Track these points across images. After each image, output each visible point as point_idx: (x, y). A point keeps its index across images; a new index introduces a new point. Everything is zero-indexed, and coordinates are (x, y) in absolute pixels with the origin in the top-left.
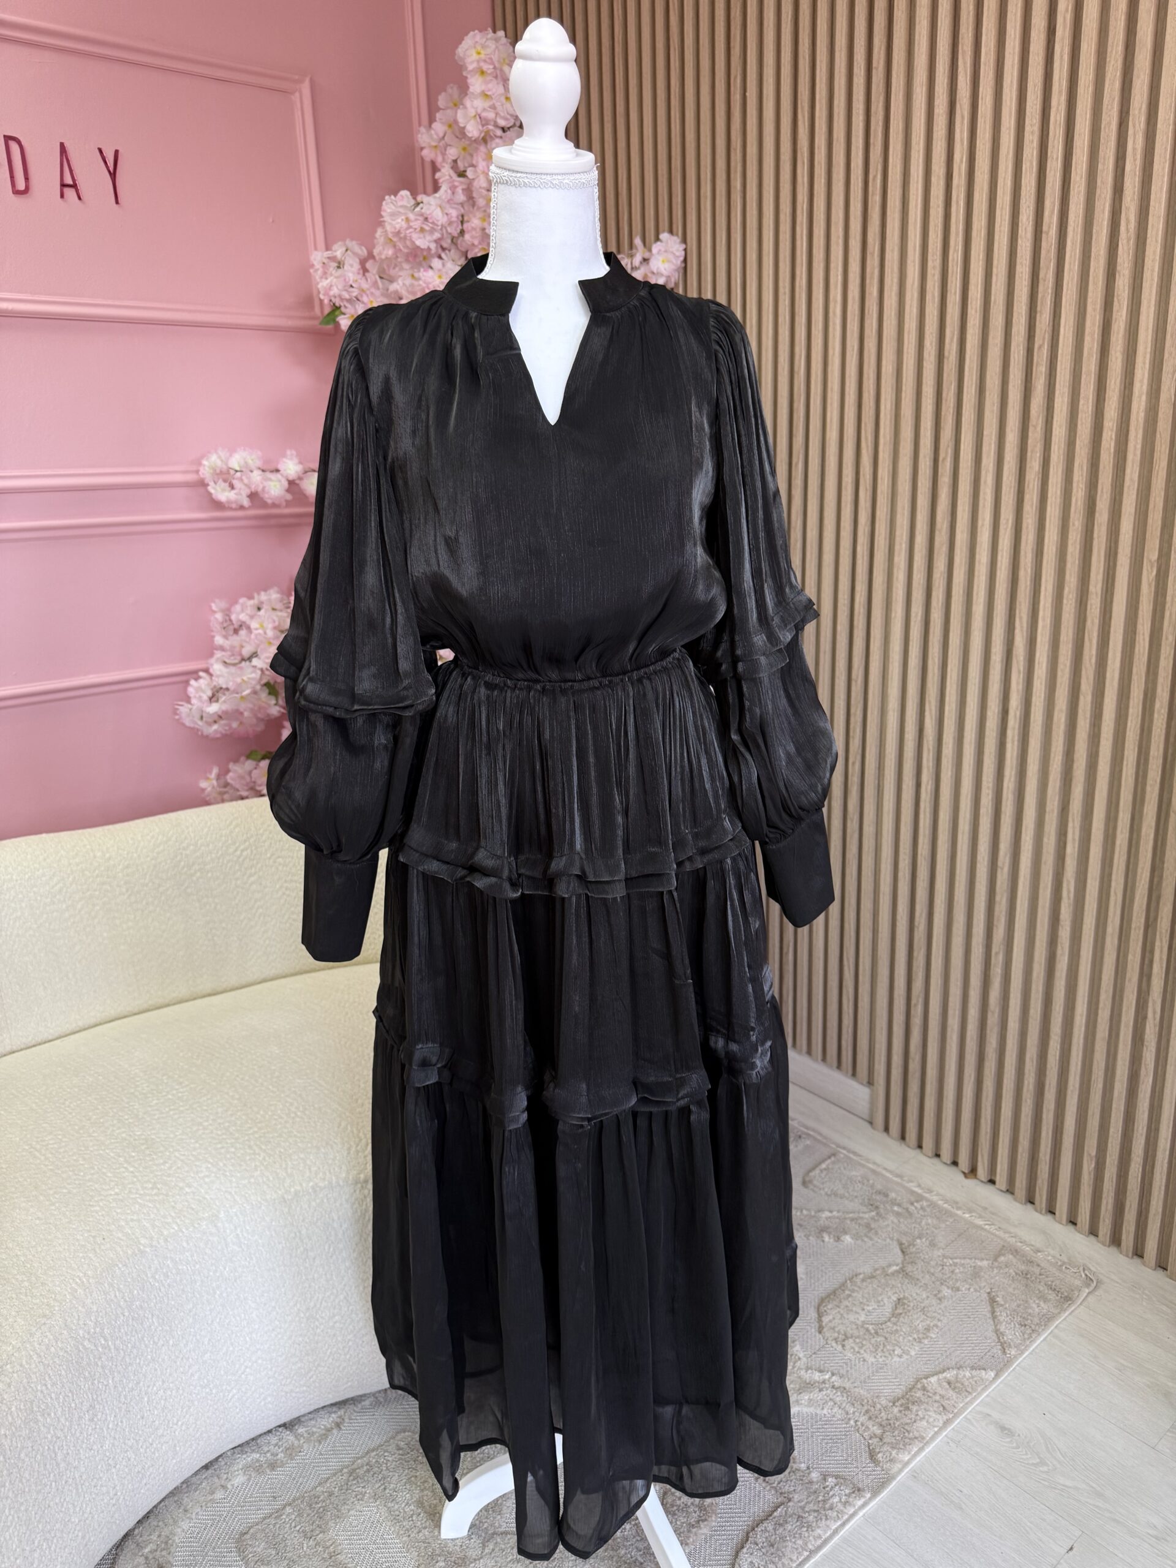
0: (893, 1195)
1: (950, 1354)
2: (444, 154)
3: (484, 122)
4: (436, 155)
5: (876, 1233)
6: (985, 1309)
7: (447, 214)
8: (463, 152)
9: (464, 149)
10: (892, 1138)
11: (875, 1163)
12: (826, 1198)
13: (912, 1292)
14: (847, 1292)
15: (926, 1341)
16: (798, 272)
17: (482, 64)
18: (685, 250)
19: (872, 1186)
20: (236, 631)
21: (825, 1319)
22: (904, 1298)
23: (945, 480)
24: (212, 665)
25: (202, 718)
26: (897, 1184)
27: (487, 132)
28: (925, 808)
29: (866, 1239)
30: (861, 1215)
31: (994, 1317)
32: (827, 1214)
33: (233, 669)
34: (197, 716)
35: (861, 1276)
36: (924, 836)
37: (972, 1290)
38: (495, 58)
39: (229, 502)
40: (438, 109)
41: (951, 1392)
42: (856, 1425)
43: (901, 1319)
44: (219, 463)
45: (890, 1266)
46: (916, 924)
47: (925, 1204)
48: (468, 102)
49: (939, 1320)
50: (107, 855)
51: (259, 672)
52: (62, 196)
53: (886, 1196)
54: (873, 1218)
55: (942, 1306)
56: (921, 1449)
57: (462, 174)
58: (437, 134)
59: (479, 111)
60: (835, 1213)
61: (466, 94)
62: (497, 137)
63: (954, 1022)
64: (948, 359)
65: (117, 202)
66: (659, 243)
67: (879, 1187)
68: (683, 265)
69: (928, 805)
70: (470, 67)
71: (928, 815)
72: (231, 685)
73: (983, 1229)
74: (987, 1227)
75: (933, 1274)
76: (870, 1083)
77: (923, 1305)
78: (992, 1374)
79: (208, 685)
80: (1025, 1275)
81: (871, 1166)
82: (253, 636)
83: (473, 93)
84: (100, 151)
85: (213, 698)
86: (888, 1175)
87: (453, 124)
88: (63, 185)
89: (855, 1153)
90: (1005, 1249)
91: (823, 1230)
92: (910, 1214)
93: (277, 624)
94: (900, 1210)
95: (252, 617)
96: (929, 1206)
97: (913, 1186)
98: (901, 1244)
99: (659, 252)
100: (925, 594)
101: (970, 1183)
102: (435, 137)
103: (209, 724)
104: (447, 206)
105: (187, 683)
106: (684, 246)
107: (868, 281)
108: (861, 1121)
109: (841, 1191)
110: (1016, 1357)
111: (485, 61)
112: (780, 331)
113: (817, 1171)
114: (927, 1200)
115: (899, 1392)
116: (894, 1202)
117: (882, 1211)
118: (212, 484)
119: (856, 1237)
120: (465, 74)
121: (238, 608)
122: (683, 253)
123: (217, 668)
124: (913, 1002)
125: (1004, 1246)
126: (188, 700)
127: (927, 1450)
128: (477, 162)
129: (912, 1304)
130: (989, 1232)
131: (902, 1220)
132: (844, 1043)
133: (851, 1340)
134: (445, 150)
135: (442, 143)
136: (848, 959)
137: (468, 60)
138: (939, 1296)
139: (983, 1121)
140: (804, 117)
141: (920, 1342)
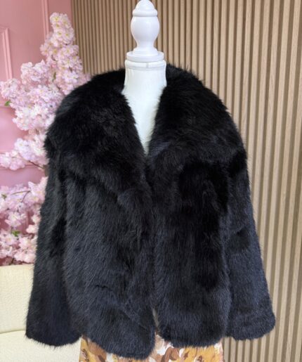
2: (48, 53)
3: (59, 41)
7: (43, 70)
9: (54, 51)
17: (58, 23)
27: (61, 45)
38: (62, 21)
59: (57, 38)
62: (64, 47)
70: (54, 24)
83: (55, 33)
102: (45, 48)
120: (52, 26)
128: (58, 55)
135: (48, 50)
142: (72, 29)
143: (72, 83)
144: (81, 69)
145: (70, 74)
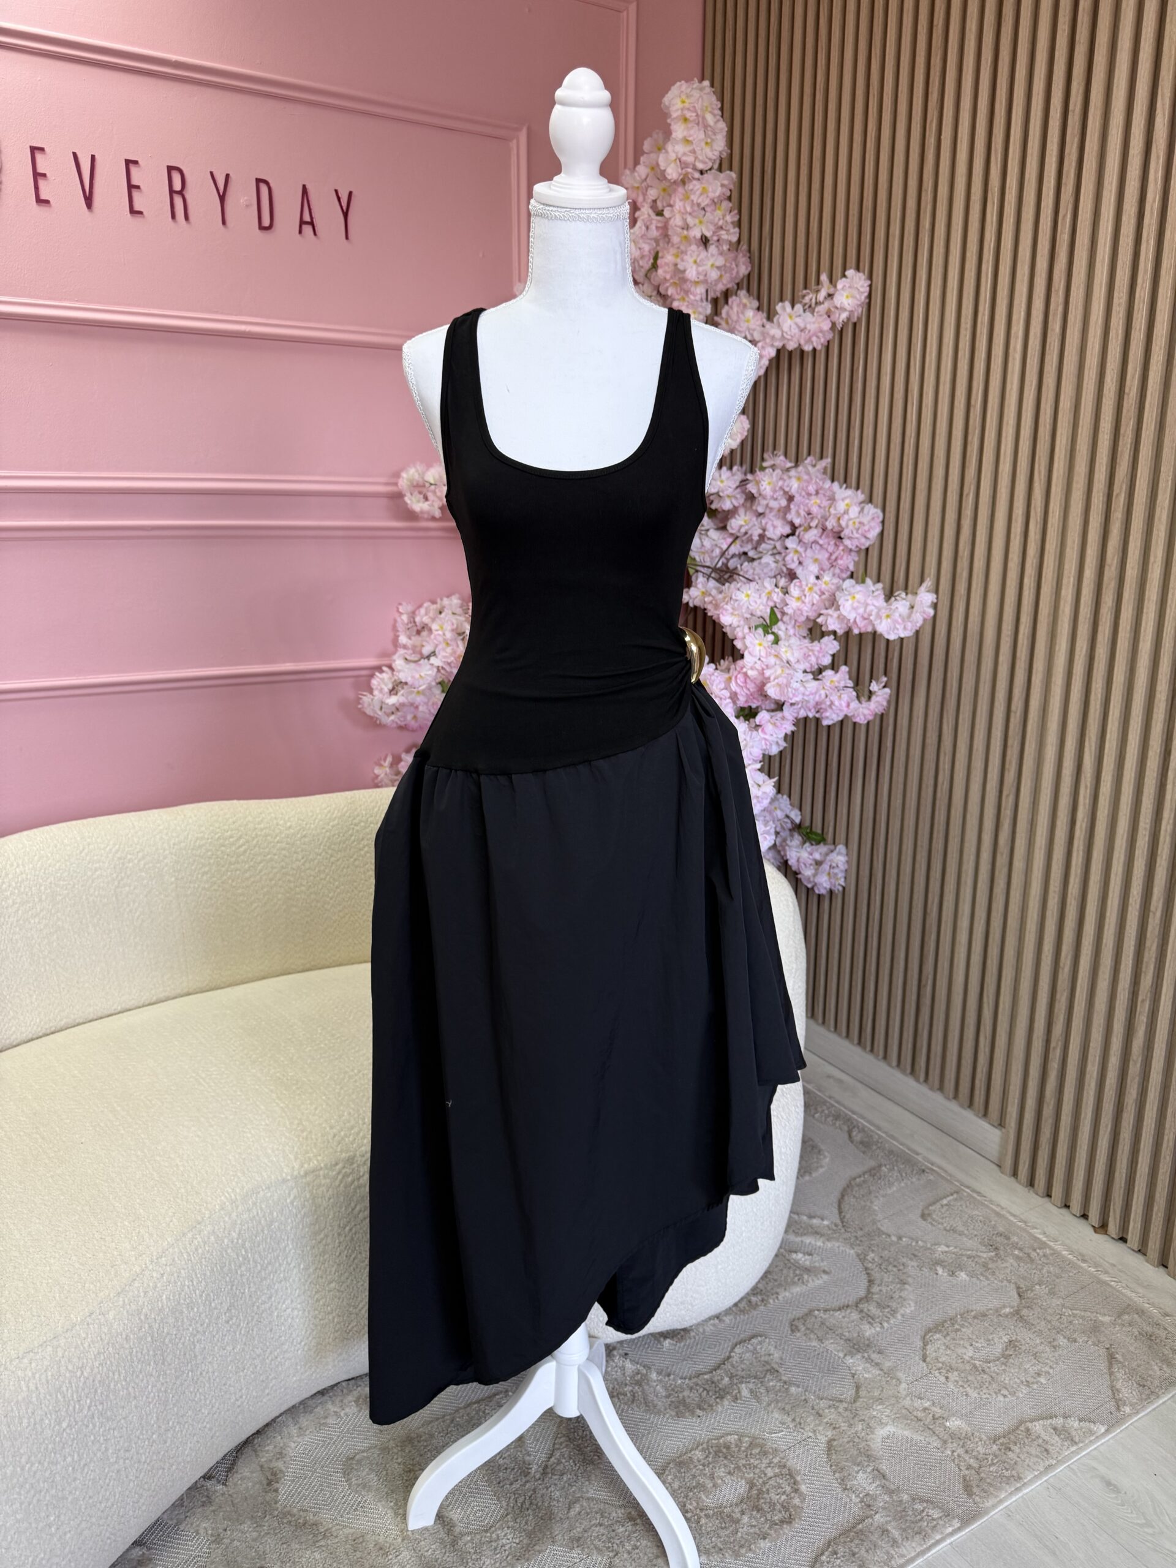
0: (1015, 1239)
1: (1060, 1403)
2: (644, 195)
3: (683, 165)
4: (638, 195)
5: (993, 1273)
6: (1103, 1365)
7: (640, 249)
8: (662, 193)
9: (664, 190)
10: (1020, 1183)
11: (998, 1205)
12: (944, 1232)
13: (1025, 1336)
14: (957, 1326)
15: (1035, 1386)
16: (981, 308)
17: (686, 112)
18: (870, 286)
19: (994, 1227)
20: (418, 632)
21: (930, 1348)
22: (1016, 1340)
23: (1118, 516)
24: (394, 661)
25: (381, 708)
26: (1019, 1227)
27: (686, 174)
28: (1078, 847)
29: (982, 1278)
30: (979, 1254)
31: (1111, 1374)
32: (944, 1248)
33: (413, 665)
34: (377, 708)
35: (973, 1314)
36: (1076, 875)
37: (1090, 1343)
38: (698, 106)
39: (422, 512)
40: (643, 153)
41: (1056, 1438)
42: (952, 1455)
43: (1011, 1360)
44: (416, 476)
45: (1004, 1307)
46: (1061, 965)
47: (1048, 1251)
48: (669, 147)
49: (1051, 1367)
50: (289, 824)
51: (435, 670)
52: (300, 232)
53: (1008, 1238)
54: (991, 1259)
55: (1056, 1354)
56: (1018, 1489)
57: (660, 213)
58: (639, 176)
59: (679, 156)
60: (951, 1248)
61: (669, 140)
62: (694, 179)
63: (1093, 1069)
64: (1128, 394)
65: (347, 238)
66: (844, 279)
67: (1001, 1229)
68: (867, 301)
69: (1081, 843)
70: (674, 115)
71: (1081, 853)
72: (409, 680)
73: (1108, 1284)
74: (1112, 1283)
75: (1049, 1322)
76: (1001, 1124)
77: (1036, 1350)
78: (1103, 1429)
79: (390, 678)
80: (1150, 1337)
81: (994, 1207)
82: (432, 636)
83: (675, 139)
84: (336, 191)
85: (393, 691)
86: (1012, 1218)
87: (655, 168)
88: (302, 223)
89: (979, 1193)
90: (1129, 1308)
91: (939, 1263)
92: (1032, 1261)
93: (455, 626)
94: (1021, 1255)
95: (433, 620)
96: (1052, 1254)
97: (1037, 1233)
98: (1018, 1288)
99: (843, 289)
100: (1091, 629)
101: (1100, 1238)
102: (638, 178)
103: (388, 715)
104: (641, 241)
105: (372, 676)
106: (869, 282)
107: (1051, 318)
108: (989, 1162)
109: (961, 1228)
110: (1130, 1415)
111: (688, 109)
112: (959, 365)
113: (938, 1205)
114: (1050, 1248)
115: (1000, 1430)
116: (1015, 1246)
117: (1002, 1253)
118: (408, 495)
119: (972, 1275)
120: (669, 121)
121: (422, 611)
122: (868, 289)
123: (398, 663)
124: (1053, 1044)
125: (1129, 1305)
126: (371, 691)
127: (1025, 1491)
128: (675, 202)
129: (1023, 1348)
130: (1114, 1288)
131: (1022, 1264)
132: (977, 1082)
133: (956, 1373)
134: (647, 190)
135: (644, 184)
136: (988, 997)
137: (673, 109)
138: (1055, 1344)
139: (1117, 1174)
140: (996, 159)
141: (1028, 1386)
142: (722, 126)
143: (705, 281)
144: (735, 239)
145: (703, 254)
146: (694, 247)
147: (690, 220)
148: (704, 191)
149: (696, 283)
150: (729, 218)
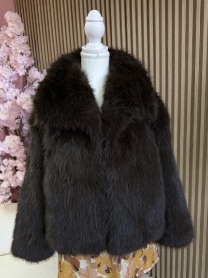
3: (13, 33)
7: (3, 55)
9: (8, 40)
17: (11, 19)
27: (14, 36)
38: (15, 18)
57: (8, 46)
59: (11, 31)
61: (8, 27)
62: (16, 37)
87: (5, 34)
104: (3, 52)
120: (7, 21)
128: (12, 43)
134: (4, 41)
137: (7, 18)
142: (22, 24)
143: (23, 64)
144: (30, 54)
145: (22, 57)
146: (19, 55)
147: (17, 48)
148: (20, 40)
149: (21, 64)
150: (28, 48)
